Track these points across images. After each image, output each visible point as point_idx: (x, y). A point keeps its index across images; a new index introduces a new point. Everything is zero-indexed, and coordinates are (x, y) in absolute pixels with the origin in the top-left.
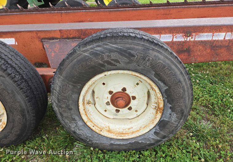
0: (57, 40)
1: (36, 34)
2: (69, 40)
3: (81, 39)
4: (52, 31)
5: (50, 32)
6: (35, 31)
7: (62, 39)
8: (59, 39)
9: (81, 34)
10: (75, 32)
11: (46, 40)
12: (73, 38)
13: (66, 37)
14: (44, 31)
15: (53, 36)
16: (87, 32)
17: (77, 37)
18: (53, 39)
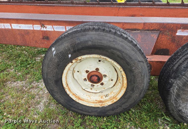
0: (138, 31)
1: (122, 26)
2: (149, 32)
3: (160, 31)
4: (138, 24)
5: (136, 24)
6: (123, 23)
7: (143, 30)
8: (140, 30)
9: (161, 27)
10: (157, 25)
11: (129, 31)
12: (153, 30)
13: (147, 29)
14: (131, 23)
15: (136, 28)
16: (167, 26)
17: (157, 29)
18: (135, 30)
